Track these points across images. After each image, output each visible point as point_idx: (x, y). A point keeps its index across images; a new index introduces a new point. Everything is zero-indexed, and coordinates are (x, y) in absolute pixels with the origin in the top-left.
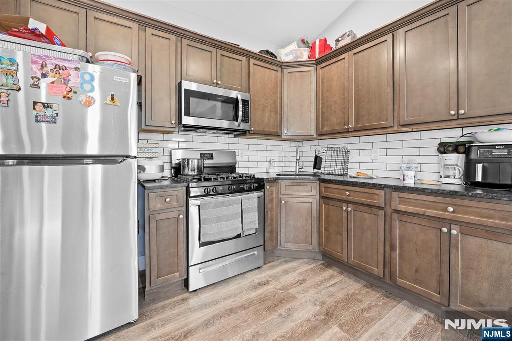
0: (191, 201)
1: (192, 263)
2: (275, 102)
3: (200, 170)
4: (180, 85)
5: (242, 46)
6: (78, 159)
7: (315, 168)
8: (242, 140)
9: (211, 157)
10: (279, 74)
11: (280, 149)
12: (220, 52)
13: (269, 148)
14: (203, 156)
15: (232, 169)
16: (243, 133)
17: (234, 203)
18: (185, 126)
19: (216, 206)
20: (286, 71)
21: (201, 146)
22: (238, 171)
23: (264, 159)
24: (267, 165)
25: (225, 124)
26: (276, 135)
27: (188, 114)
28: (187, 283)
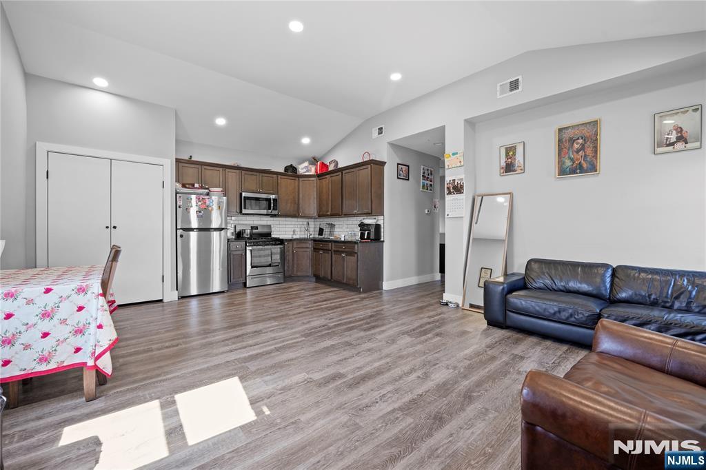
0: (247, 248)
1: (247, 275)
2: (294, 198)
3: (251, 234)
4: (241, 194)
5: (273, 170)
6: (208, 230)
7: (319, 235)
8: (275, 219)
9: (257, 228)
10: (297, 182)
11: (301, 223)
12: (261, 174)
13: (293, 223)
14: (253, 228)
15: (269, 234)
16: (274, 216)
17: (267, 249)
18: (243, 214)
19: (259, 250)
20: (301, 179)
21: (251, 223)
22: (272, 236)
23: (290, 229)
24: (292, 233)
25: (265, 212)
26: (295, 215)
27: (245, 208)
28: (245, 284)
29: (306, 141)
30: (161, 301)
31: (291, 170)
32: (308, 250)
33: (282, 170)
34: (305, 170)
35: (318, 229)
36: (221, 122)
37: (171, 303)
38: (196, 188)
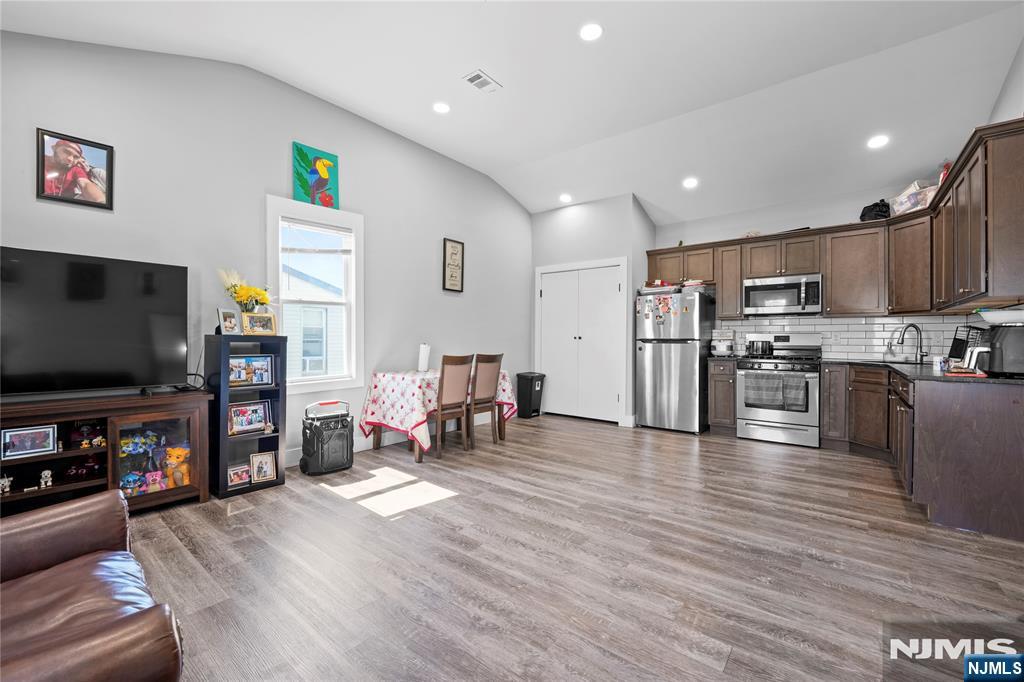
0: (738, 372)
1: (738, 416)
4: (741, 283)
9: (786, 339)
10: (881, 237)
12: (784, 242)
14: (777, 339)
17: (775, 378)
19: (758, 376)
20: (892, 228)
27: (747, 306)
29: (878, 142)
30: (617, 423)
31: (878, 212)
32: (881, 389)
33: (857, 220)
34: (909, 205)
35: (950, 343)
36: (690, 183)
37: (626, 429)
38: (657, 286)
